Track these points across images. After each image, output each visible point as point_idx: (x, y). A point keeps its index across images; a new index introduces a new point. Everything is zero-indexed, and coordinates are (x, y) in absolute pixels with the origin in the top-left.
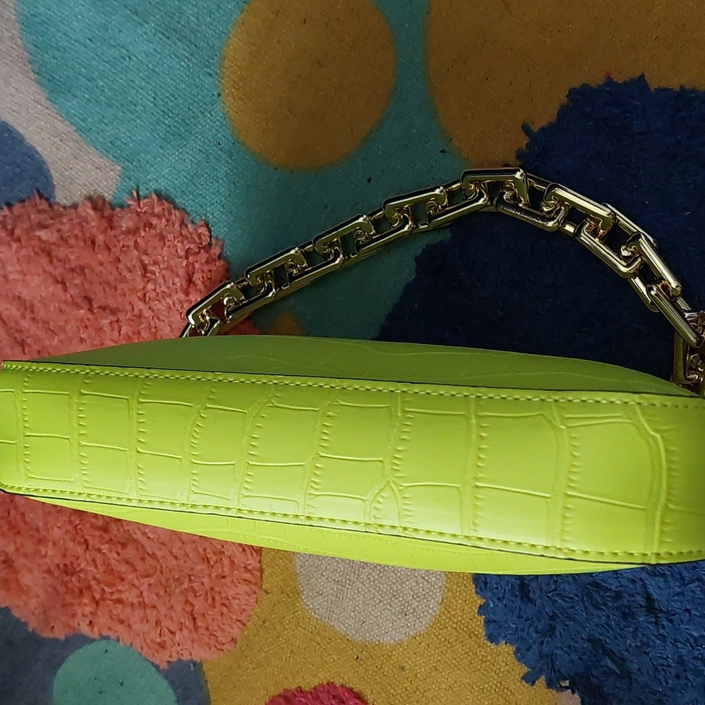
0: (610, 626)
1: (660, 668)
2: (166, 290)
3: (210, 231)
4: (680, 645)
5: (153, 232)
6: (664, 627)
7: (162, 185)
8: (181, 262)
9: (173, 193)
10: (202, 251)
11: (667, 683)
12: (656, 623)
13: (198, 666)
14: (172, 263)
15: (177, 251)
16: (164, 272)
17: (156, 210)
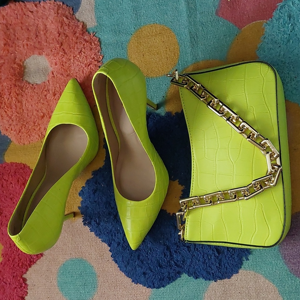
1: (106, 228)
2: (81, 60)
3: (102, 59)
4: (114, 228)
5: (90, 46)
6: (114, 222)
7: (102, 38)
8: (90, 59)
9: (102, 43)
10: (97, 61)
11: (105, 232)
13: (11, 141)
14: (88, 57)
15: (91, 55)
16: (84, 57)
17: (95, 42)
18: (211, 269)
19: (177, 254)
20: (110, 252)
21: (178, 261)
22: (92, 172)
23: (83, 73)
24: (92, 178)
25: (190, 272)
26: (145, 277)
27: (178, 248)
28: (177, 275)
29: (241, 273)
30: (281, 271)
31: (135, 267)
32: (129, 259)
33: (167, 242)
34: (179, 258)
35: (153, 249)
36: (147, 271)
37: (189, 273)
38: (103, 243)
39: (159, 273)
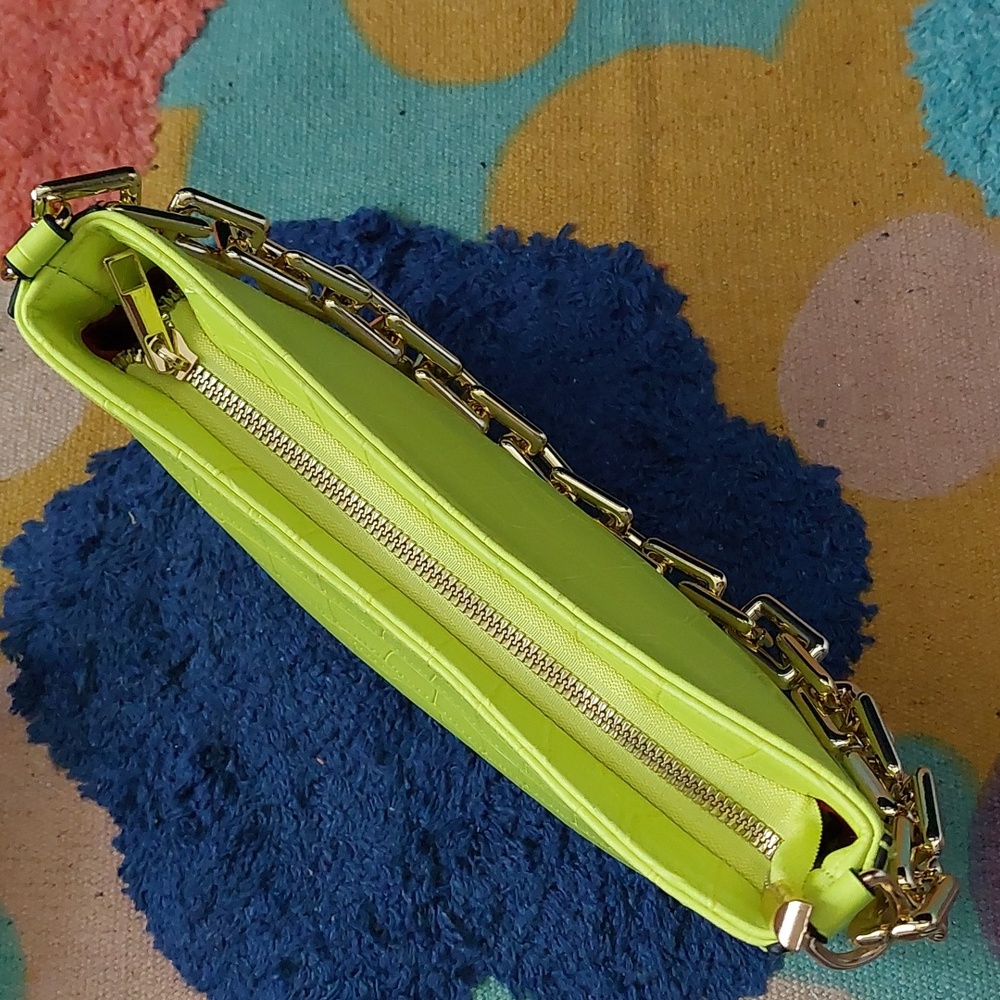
0: (122, 651)
1: (117, 726)
4: (158, 725)
6: (164, 698)
11: (106, 745)
12: (163, 688)
18: (634, 961)
19: (470, 872)
20: (115, 853)
21: (469, 911)
22: (93, 457)
23: (126, 26)
24: (87, 483)
25: (523, 972)
26: (287, 984)
27: (478, 845)
28: (455, 989)
29: (779, 992)
30: (978, 991)
31: (244, 930)
32: (215, 888)
33: (425, 814)
34: (478, 894)
35: (347, 844)
36: (303, 957)
37: (517, 980)
38: (91, 805)
39: (364, 968)
